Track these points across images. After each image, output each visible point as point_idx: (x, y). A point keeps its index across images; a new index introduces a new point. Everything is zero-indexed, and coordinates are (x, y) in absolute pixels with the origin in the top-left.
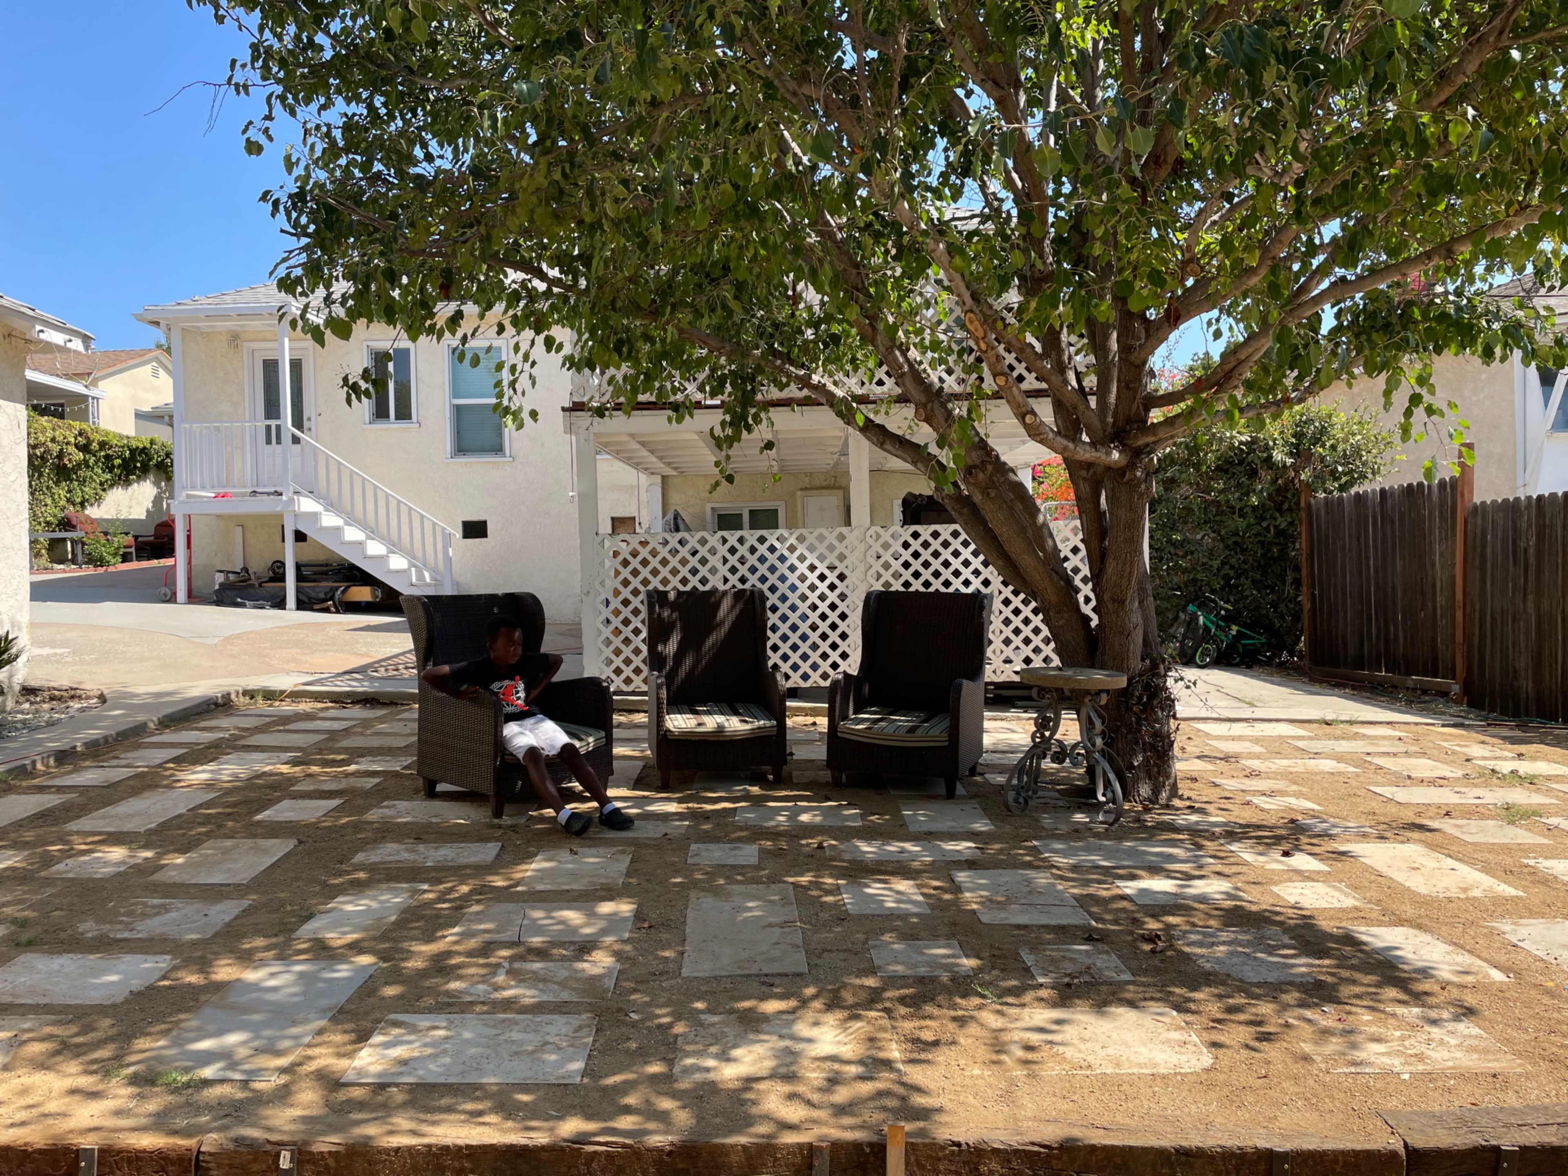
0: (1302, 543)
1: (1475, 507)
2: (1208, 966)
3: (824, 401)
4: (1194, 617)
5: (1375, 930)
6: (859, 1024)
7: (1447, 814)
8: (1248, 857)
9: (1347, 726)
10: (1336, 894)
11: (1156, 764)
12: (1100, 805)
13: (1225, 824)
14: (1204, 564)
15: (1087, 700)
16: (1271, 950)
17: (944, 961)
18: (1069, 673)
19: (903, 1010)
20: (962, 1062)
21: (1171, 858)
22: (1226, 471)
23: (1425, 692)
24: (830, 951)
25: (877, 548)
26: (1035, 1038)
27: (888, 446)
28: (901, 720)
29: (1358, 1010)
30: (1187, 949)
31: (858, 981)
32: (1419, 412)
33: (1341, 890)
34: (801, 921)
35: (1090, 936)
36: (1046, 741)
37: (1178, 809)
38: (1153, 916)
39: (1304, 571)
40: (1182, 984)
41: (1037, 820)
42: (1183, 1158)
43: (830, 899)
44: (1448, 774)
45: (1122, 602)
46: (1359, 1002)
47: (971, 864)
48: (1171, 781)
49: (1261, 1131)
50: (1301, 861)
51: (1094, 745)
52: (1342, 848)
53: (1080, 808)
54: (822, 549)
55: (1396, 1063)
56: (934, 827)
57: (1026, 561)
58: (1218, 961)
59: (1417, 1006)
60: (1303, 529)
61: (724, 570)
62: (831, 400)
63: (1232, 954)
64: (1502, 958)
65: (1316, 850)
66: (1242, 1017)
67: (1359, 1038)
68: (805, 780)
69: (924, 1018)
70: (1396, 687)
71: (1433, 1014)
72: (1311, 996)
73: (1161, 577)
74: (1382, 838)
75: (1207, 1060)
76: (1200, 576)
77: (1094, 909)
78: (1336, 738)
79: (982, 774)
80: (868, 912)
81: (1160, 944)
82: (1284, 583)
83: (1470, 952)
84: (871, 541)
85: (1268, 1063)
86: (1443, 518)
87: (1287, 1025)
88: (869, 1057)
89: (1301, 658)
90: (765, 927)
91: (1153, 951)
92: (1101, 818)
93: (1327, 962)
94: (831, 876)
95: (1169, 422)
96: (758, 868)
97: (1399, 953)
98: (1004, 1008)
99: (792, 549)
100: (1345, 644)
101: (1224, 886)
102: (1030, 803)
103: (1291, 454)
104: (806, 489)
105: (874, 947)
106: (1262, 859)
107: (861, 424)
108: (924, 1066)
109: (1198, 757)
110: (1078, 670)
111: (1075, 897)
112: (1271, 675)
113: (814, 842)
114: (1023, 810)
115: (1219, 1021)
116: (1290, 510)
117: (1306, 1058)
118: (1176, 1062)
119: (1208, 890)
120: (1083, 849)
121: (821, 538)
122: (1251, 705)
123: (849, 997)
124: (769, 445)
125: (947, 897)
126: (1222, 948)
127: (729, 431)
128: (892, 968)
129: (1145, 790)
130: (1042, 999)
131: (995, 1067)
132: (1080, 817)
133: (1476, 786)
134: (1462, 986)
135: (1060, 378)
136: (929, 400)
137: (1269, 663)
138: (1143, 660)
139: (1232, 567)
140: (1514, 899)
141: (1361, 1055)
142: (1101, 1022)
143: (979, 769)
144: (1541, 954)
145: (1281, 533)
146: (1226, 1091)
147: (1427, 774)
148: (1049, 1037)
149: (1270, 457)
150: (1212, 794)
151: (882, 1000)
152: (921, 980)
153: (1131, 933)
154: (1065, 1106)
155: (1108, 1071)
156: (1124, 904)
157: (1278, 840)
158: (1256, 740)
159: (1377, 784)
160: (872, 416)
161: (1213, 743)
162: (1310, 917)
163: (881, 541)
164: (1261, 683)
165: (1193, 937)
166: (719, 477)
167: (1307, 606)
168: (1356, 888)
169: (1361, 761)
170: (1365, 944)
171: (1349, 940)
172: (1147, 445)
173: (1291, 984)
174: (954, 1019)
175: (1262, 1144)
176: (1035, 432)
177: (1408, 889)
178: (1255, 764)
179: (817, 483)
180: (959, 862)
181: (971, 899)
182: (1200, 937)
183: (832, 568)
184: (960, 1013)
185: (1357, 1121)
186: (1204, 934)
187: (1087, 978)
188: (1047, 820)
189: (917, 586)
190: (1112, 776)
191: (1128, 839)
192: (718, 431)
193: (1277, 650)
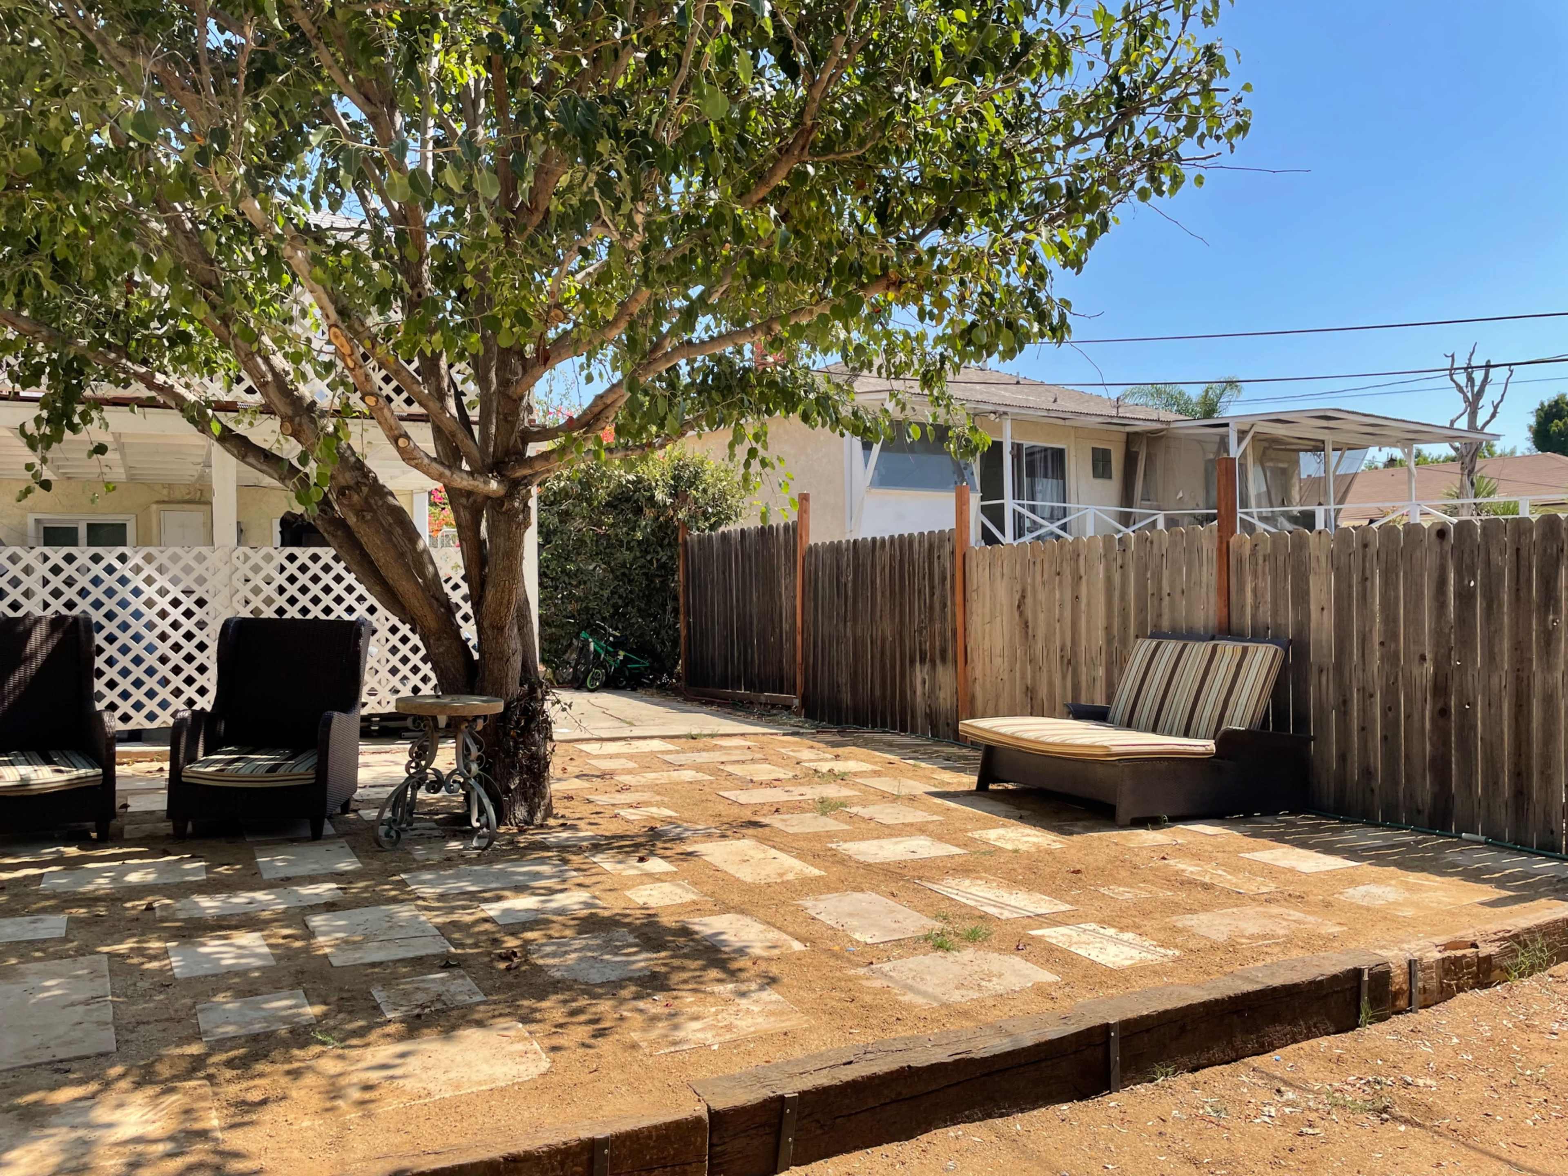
0: (680, 576)
1: (810, 548)
2: (558, 975)
3: (173, 404)
4: (586, 644)
5: (706, 920)
6: (174, 1098)
7: (777, 811)
8: (607, 866)
9: (709, 739)
10: (679, 891)
11: (532, 786)
12: (475, 830)
13: (593, 838)
14: (595, 594)
15: (463, 727)
16: (616, 951)
17: (284, 1013)
18: (446, 700)
19: (229, 1074)
20: (291, 1117)
21: (538, 876)
22: (615, 507)
23: (774, 706)
24: (148, 1023)
25: (245, 570)
26: (374, 1076)
27: (251, 460)
28: (262, 760)
29: (683, 994)
30: (540, 962)
31: (178, 1051)
32: (755, 464)
33: (683, 887)
34: (113, 994)
35: (447, 963)
36: (421, 770)
37: (551, 828)
38: (512, 934)
39: (681, 601)
40: (532, 996)
41: (409, 853)
42: (512, 1165)
43: (155, 965)
44: (781, 776)
45: (501, 629)
46: (686, 987)
47: (330, 907)
48: (547, 801)
49: (587, 1122)
50: (655, 865)
51: (469, 771)
52: (690, 849)
53: (454, 837)
54: (175, 570)
55: (709, 1037)
56: (292, 872)
57: (404, 587)
58: (569, 968)
59: (731, 982)
60: (681, 563)
61: (43, 594)
62: (181, 404)
63: (581, 959)
64: (802, 931)
65: (668, 853)
66: (582, 1018)
67: (681, 1019)
68: (140, 835)
69: (253, 1078)
70: (751, 703)
71: (744, 987)
72: (646, 988)
73: (556, 605)
74: (723, 836)
75: (545, 1064)
76: (593, 605)
77: (456, 936)
78: (698, 751)
79: (356, 811)
80: (201, 973)
81: (516, 960)
82: (665, 612)
83: (779, 929)
84: (238, 563)
85: (600, 1057)
86: (787, 558)
87: (622, 1019)
88: (181, 1131)
89: (679, 679)
90: (64, 1007)
91: (508, 969)
92: (475, 843)
93: (663, 954)
94: (159, 939)
95: (545, 456)
96: (66, 940)
97: (723, 937)
98: (346, 1051)
99: (137, 570)
100: (713, 665)
101: (583, 895)
102: (403, 836)
103: (671, 495)
104: (164, 502)
105: (202, 1010)
106: (620, 866)
107: (217, 433)
108: (246, 1129)
109: (577, 777)
110: (455, 697)
111: (438, 927)
112: (652, 695)
113: (142, 904)
114: (395, 844)
115: (561, 1026)
116: (669, 544)
117: (634, 1046)
118: (515, 1073)
119: (568, 902)
120: (450, 877)
121: (175, 558)
122: (631, 724)
123: (164, 1070)
124: (101, 449)
125: (298, 944)
126: (574, 956)
127: (46, 430)
128: (221, 1030)
129: (521, 812)
130: (388, 1035)
131: (327, 1115)
132: (454, 845)
133: (801, 784)
134: (769, 959)
135: (438, 405)
136: (297, 413)
137: (650, 686)
138: (521, 685)
139: (620, 597)
140: (817, 879)
141: (680, 1034)
142: (446, 1048)
143: (353, 805)
144: (832, 923)
145: (663, 566)
146: (559, 1091)
147: (765, 777)
148: (390, 1072)
149: (653, 496)
150: (585, 810)
151: (205, 1067)
152: (255, 1038)
153: (489, 954)
154: (397, 1139)
155: (447, 1096)
156: (487, 926)
157: (637, 846)
158: (631, 757)
159: (726, 789)
160: (231, 425)
161: (593, 762)
162: (654, 915)
163: (251, 563)
164: (643, 704)
165: (548, 949)
166: (32, 483)
167: (683, 633)
168: (695, 884)
169: (715, 770)
170: (697, 933)
171: (685, 931)
172: (525, 477)
173: (630, 979)
174: (289, 1073)
175: (585, 1135)
176: (409, 456)
177: (738, 880)
178: (627, 779)
179: (178, 495)
180: (317, 906)
181: (324, 944)
182: (554, 948)
183: (188, 592)
184: (296, 1065)
185: (671, 1095)
186: (558, 944)
187: (439, 1006)
188: (419, 852)
189: (293, 612)
190: (486, 801)
191: (498, 862)
192: (31, 428)
193: (658, 674)
